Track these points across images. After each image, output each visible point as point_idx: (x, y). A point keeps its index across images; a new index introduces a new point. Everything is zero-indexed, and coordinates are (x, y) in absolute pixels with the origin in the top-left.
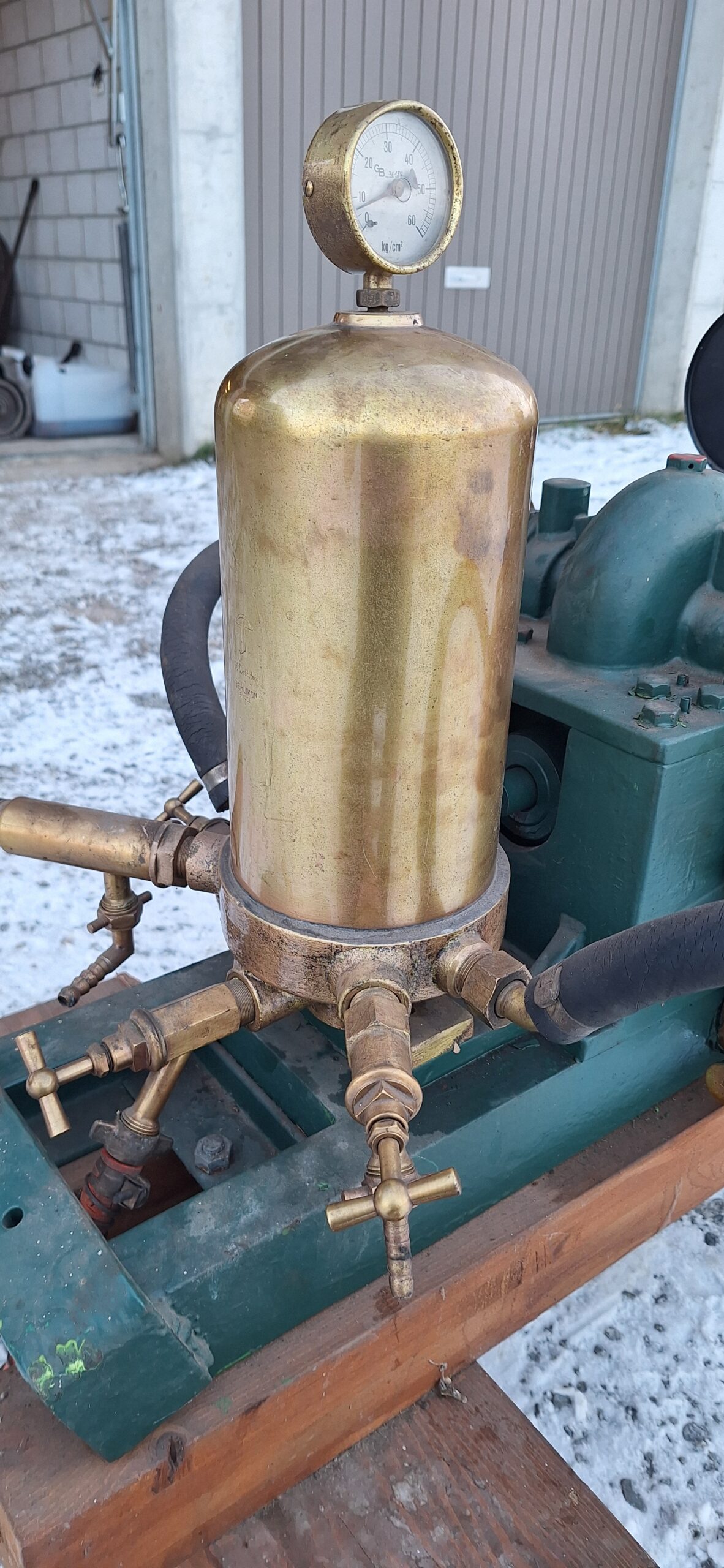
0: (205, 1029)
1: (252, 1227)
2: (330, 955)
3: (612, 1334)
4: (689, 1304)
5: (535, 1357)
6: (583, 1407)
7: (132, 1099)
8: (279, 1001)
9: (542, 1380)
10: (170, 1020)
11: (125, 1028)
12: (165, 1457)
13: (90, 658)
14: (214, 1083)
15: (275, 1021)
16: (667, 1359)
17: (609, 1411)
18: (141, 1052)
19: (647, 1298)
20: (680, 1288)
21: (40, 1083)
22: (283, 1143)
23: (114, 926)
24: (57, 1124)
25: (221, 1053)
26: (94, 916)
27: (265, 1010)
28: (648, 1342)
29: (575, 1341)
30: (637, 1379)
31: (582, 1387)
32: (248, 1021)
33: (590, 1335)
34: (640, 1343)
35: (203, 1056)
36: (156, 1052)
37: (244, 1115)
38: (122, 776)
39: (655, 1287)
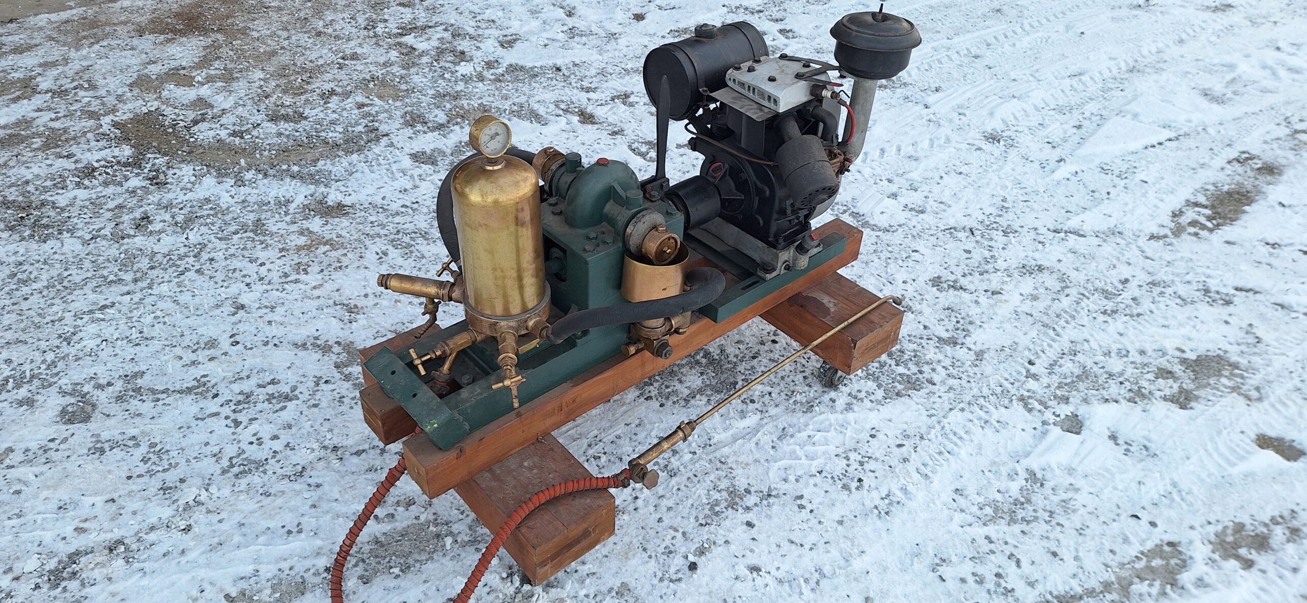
0: (461, 345)
1: (477, 395)
2: (495, 324)
3: (618, 437)
4: (648, 426)
5: (590, 446)
6: (604, 459)
7: (442, 365)
8: (483, 336)
9: (591, 452)
10: (451, 343)
11: (439, 346)
12: (458, 451)
13: (383, 128)
14: (467, 359)
15: (482, 341)
16: (636, 443)
17: (612, 459)
18: (444, 352)
19: (633, 426)
20: (646, 422)
21: (417, 362)
22: (487, 374)
23: (430, 314)
24: (423, 372)
25: (468, 350)
26: (423, 310)
27: (479, 339)
28: (631, 439)
29: (604, 440)
30: (624, 450)
31: (605, 453)
32: (474, 342)
33: (611, 438)
34: (628, 439)
35: (463, 352)
36: (448, 352)
37: (477, 369)
38: (412, 208)
39: (637, 422)
